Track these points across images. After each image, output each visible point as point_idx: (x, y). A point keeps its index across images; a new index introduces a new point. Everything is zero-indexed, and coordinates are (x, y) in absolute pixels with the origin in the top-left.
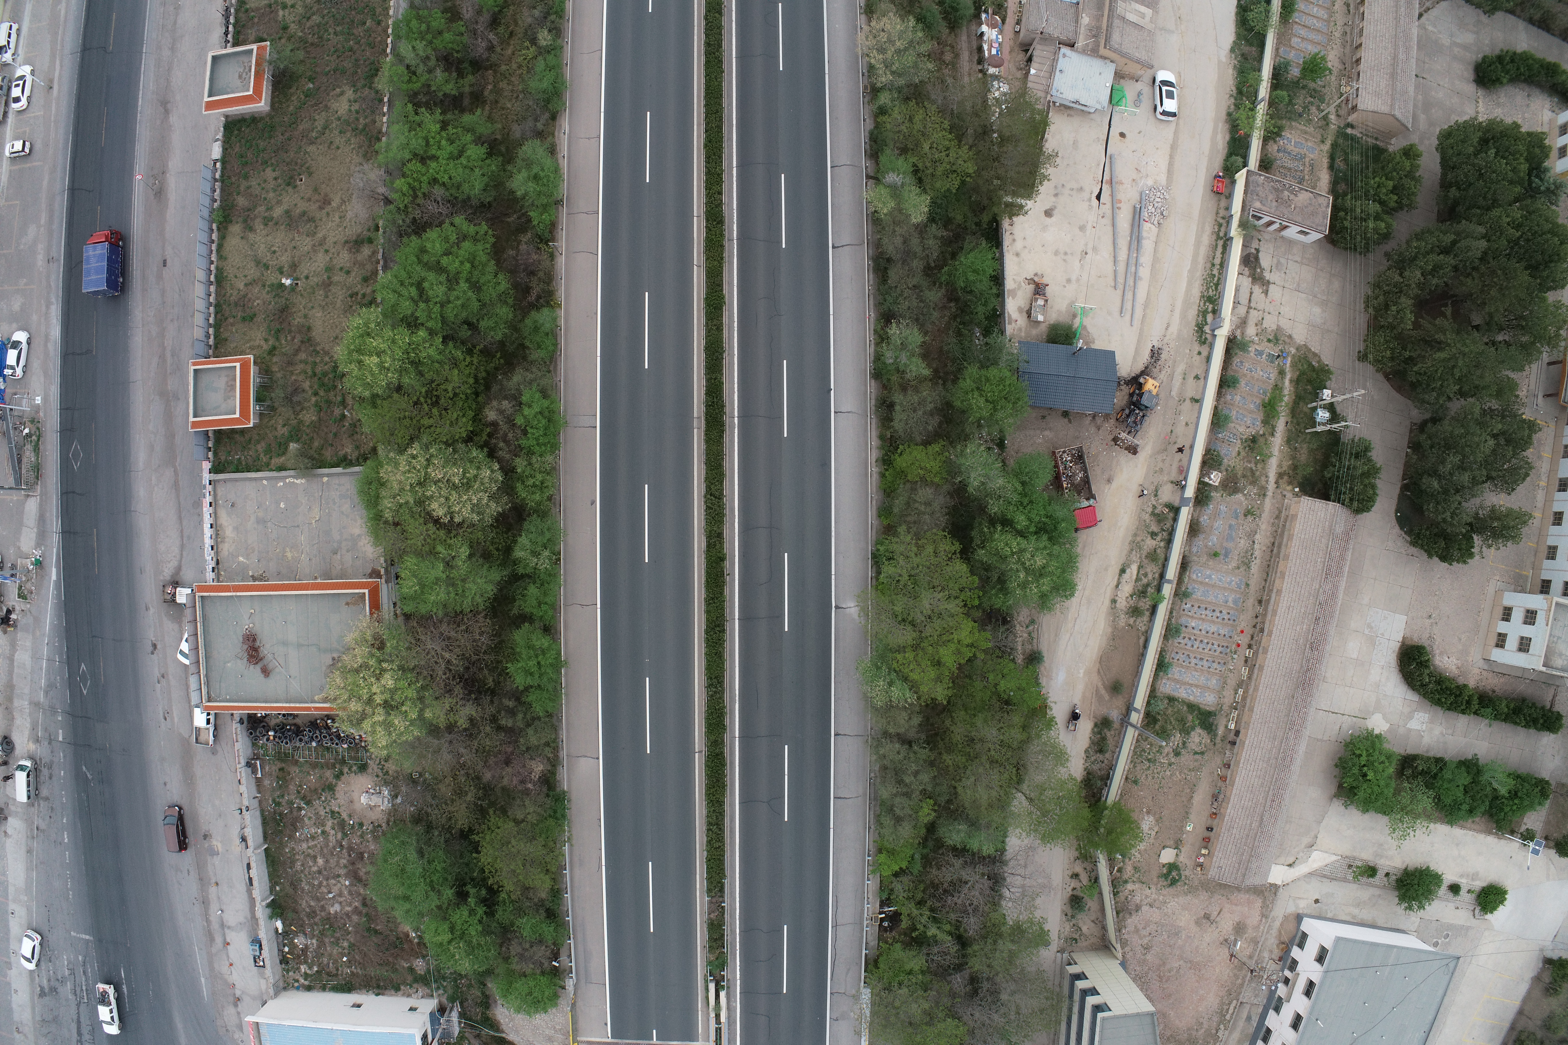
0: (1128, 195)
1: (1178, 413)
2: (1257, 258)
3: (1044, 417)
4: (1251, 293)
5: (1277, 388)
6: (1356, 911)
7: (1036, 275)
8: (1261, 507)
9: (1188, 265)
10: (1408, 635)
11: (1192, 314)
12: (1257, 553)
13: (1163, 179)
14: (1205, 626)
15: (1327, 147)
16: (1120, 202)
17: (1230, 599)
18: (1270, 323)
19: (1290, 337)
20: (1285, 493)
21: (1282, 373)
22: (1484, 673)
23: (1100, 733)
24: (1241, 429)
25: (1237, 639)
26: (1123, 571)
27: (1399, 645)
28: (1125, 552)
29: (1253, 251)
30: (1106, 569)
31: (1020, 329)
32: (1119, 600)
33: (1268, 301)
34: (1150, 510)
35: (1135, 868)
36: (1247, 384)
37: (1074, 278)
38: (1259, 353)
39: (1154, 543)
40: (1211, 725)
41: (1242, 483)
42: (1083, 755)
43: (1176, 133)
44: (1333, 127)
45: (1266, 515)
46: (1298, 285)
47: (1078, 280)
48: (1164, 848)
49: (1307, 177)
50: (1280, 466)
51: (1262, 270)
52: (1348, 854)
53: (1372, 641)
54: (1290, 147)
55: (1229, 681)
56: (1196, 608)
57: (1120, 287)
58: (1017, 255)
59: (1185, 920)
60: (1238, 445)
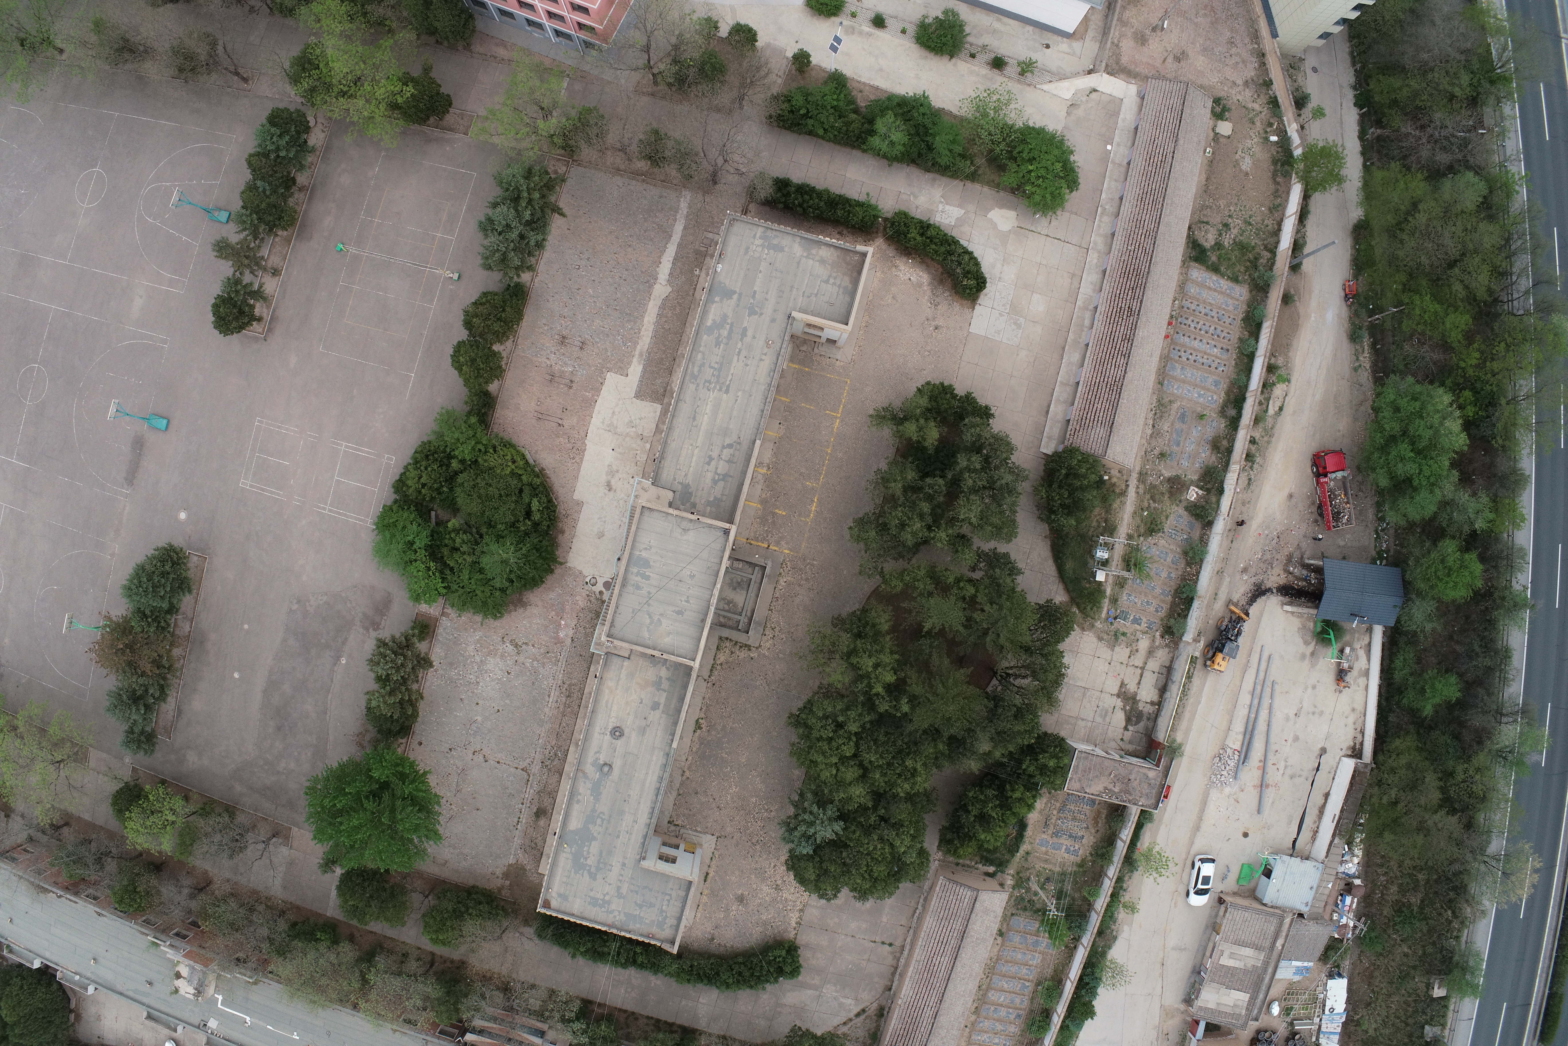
0: (1250, 775)
1: (1225, 560)
2: (1128, 720)
4: (1139, 683)
5: (1119, 585)
6: (998, 23)
7: (1340, 692)
10: (967, 311)
13: (1214, 794)
14: (1203, 347)
15: (1024, 848)
16: (1258, 768)
17: (1179, 371)
18: (1122, 652)
19: (1100, 639)
20: (1118, 475)
21: (1114, 601)
24: (1162, 542)
26: (1281, 409)
27: (979, 301)
28: (1278, 426)
29: (1131, 728)
30: (1295, 412)
31: (1358, 640)
33: (1122, 676)
34: (1255, 466)
35: (1253, 123)
36: (1153, 589)
37: (1310, 690)
38: (1137, 621)
40: (1194, 248)
41: (1164, 488)
43: (1192, 843)
44: (1012, 872)
46: (1084, 695)
47: (1306, 688)
48: (1229, 137)
49: (1055, 812)
50: (1123, 503)
51: (1124, 709)
52: (1028, 88)
53: (1015, 309)
56: (1214, 366)
57: (1268, 684)
58: (1353, 710)
59: (1199, 61)
60: (1168, 526)
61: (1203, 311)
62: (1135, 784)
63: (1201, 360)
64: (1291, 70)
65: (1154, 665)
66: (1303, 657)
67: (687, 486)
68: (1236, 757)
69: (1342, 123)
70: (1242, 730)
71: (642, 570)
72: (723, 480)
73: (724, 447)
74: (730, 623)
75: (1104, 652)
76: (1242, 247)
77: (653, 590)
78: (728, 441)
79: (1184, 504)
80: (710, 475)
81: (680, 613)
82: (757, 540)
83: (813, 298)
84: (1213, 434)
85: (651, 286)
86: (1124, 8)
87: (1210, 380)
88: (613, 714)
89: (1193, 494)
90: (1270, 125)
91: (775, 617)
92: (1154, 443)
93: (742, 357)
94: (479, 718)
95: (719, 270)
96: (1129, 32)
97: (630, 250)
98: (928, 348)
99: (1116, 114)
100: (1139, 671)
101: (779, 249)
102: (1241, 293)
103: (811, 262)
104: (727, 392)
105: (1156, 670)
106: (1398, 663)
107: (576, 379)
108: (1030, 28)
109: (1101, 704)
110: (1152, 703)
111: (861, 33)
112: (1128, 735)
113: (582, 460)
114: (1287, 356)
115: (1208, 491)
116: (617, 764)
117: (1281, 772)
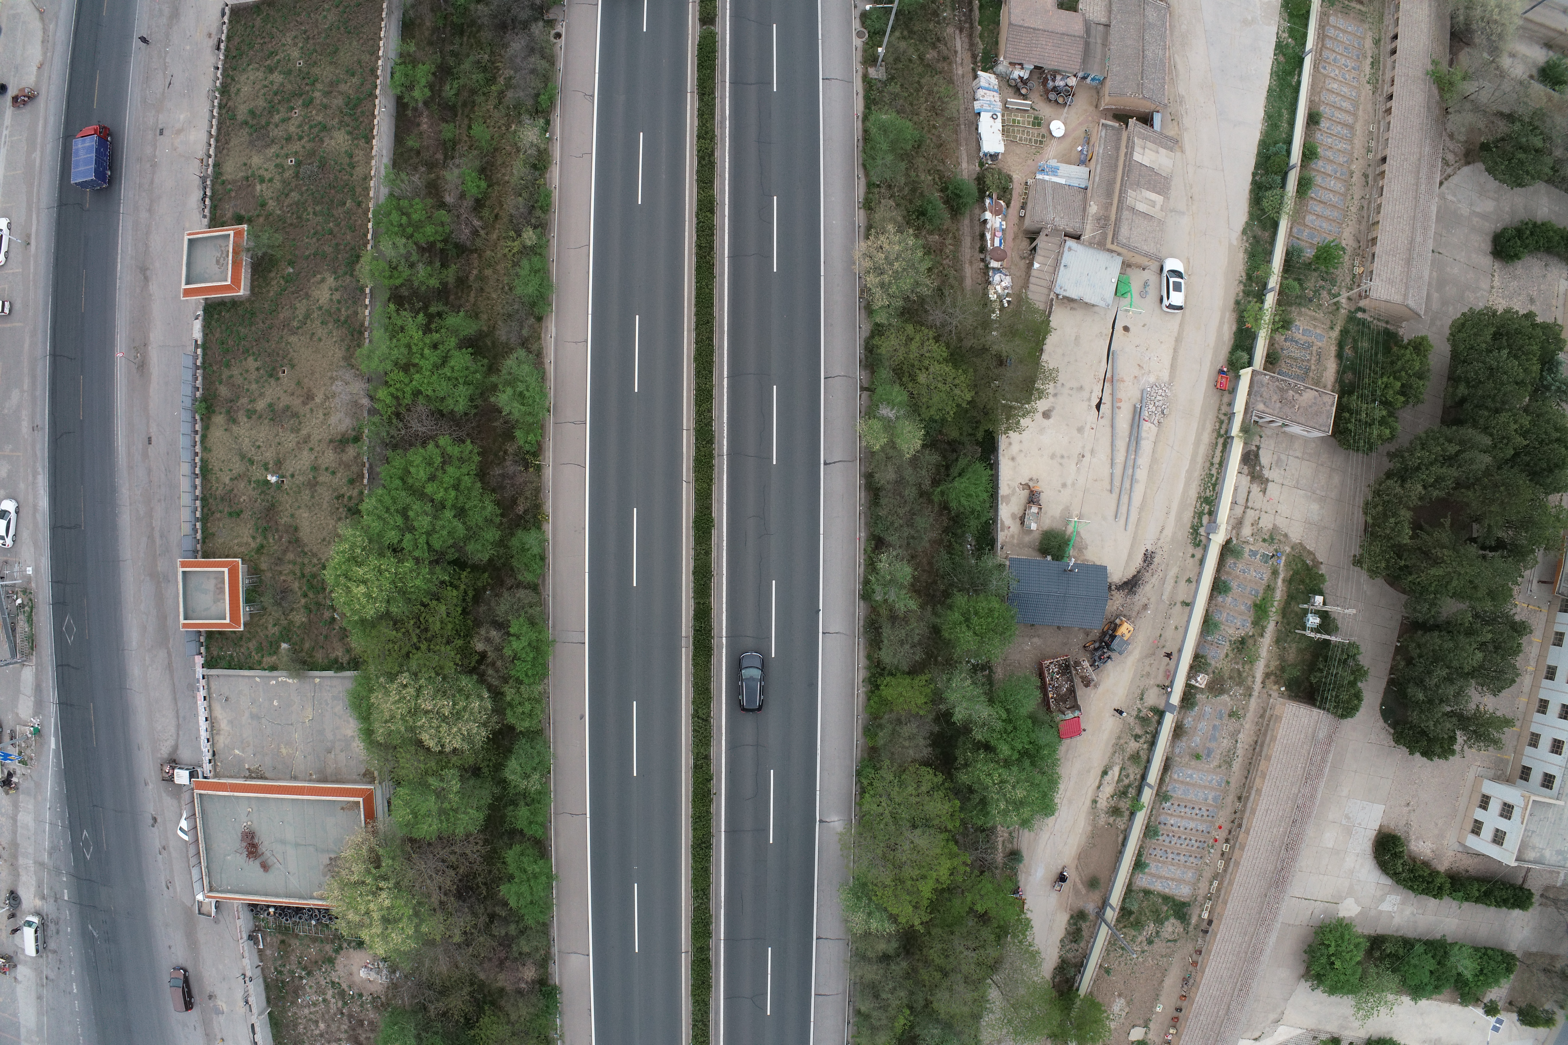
0: (1129, 394)
1: (1168, 617)
2: (1257, 456)
4: (1249, 492)
5: (1270, 588)
7: (1031, 479)
8: (1245, 708)
9: (1186, 465)
10: (1386, 823)
11: (1188, 516)
12: (1240, 752)
13: (1165, 375)
14: (1183, 823)
15: (1335, 334)
16: (1120, 401)
17: (1210, 797)
18: (1266, 523)
19: (1286, 535)
20: (1271, 692)
21: (1275, 573)
22: (1459, 855)
23: (1075, 924)
24: (1231, 631)
25: (1214, 834)
26: (1105, 773)
27: (1375, 833)
29: (1254, 448)
30: (1089, 771)
31: (1013, 536)
32: (1100, 801)
33: (1265, 500)
36: (1239, 586)
37: (1069, 482)
38: (1254, 553)
39: (1137, 745)
41: (1228, 684)
42: (1058, 944)
43: (1181, 325)
44: (1343, 311)
45: (1250, 716)
46: (1297, 482)
47: (1073, 484)
48: (1133, 1027)
49: (1313, 367)
50: (1267, 666)
51: (1262, 467)
52: (1314, 1028)
53: (1348, 831)
54: (1298, 336)
55: (1204, 874)
56: (1176, 806)
57: (1116, 490)
60: (1226, 647)
61: (1182, 858)
62: (1275, 398)
70: (1142, 442)
75: (1282, 523)
79: (1208, 671)
89: (1202, 682)
100: (1249, 504)
109: (1282, 472)
114: (1095, 827)
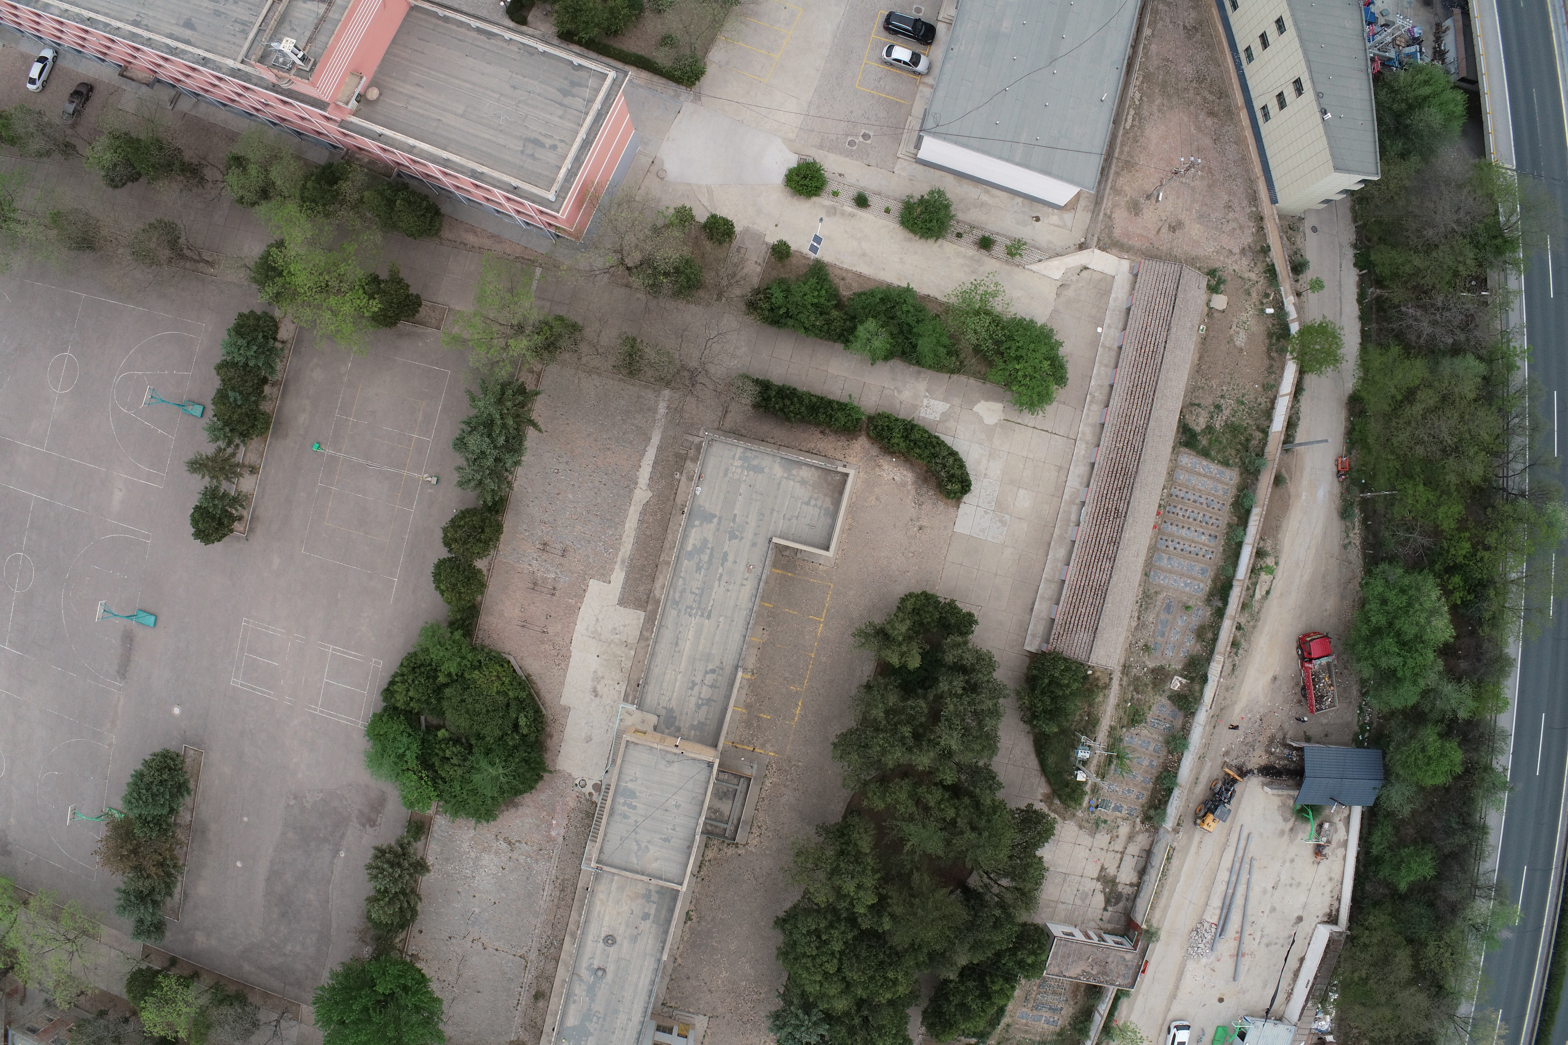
0: (1226, 946)
2: (1108, 901)
3: (1326, 735)
6: (985, 198)
9: (1179, 887)
10: (951, 510)
13: (1191, 965)
16: (1235, 939)
18: (1102, 839)
20: (1102, 669)
21: (1095, 794)
24: (1145, 732)
26: (1268, 592)
28: (1263, 610)
30: (1282, 594)
32: (1272, 565)
33: (1102, 861)
34: (1240, 651)
35: (1249, 294)
37: (1288, 864)
38: (1117, 809)
40: (1184, 432)
41: (1148, 679)
47: (1284, 862)
48: (1223, 311)
50: (1106, 697)
51: (1103, 891)
52: (1016, 269)
53: (1000, 506)
58: (1331, 879)
59: (1195, 230)
60: (1150, 716)
61: (1192, 498)
62: (1112, 966)
63: (1189, 549)
64: (1290, 232)
65: (1134, 849)
66: (1282, 833)
67: (670, 711)
68: (1213, 930)
69: (1340, 285)
70: (1220, 905)
71: (629, 801)
72: (707, 704)
73: (706, 673)
74: (718, 831)
75: (1085, 839)
76: (1233, 429)
77: (640, 819)
78: (710, 667)
79: (1168, 693)
80: (693, 700)
81: (667, 840)
82: (742, 743)
83: (794, 521)
84: (1198, 623)
85: (631, 491)
86: (1117, 174)
87: (1197, 568)
88: (605, 924)
89: (1177, 683)
90: (1267, 296)
91: (761, 816)
92: (1139, 635)
93: (723, 583)
94: (477, 910)
95: (698, 493)
96: (1123, 201)
97: (609, 453)
98: (912, 549)
99: (1107, 292)
100: (1119, 856)
101: (758, 470)
102: (1231, 477)
103: (792, 483)
104: (709, 617)
105: (1136, 853)
106: (1376, 838)
107: (559, 586)
108: (1020, 200)
109: (1081, 888)
110: (1131, 885)
111: (843, 214)
112: (1107, 915)
113: (567, 666)
114: (1275, 538)
115: (1192, 679)
116: (611, 969)
117: (1257, 941)
